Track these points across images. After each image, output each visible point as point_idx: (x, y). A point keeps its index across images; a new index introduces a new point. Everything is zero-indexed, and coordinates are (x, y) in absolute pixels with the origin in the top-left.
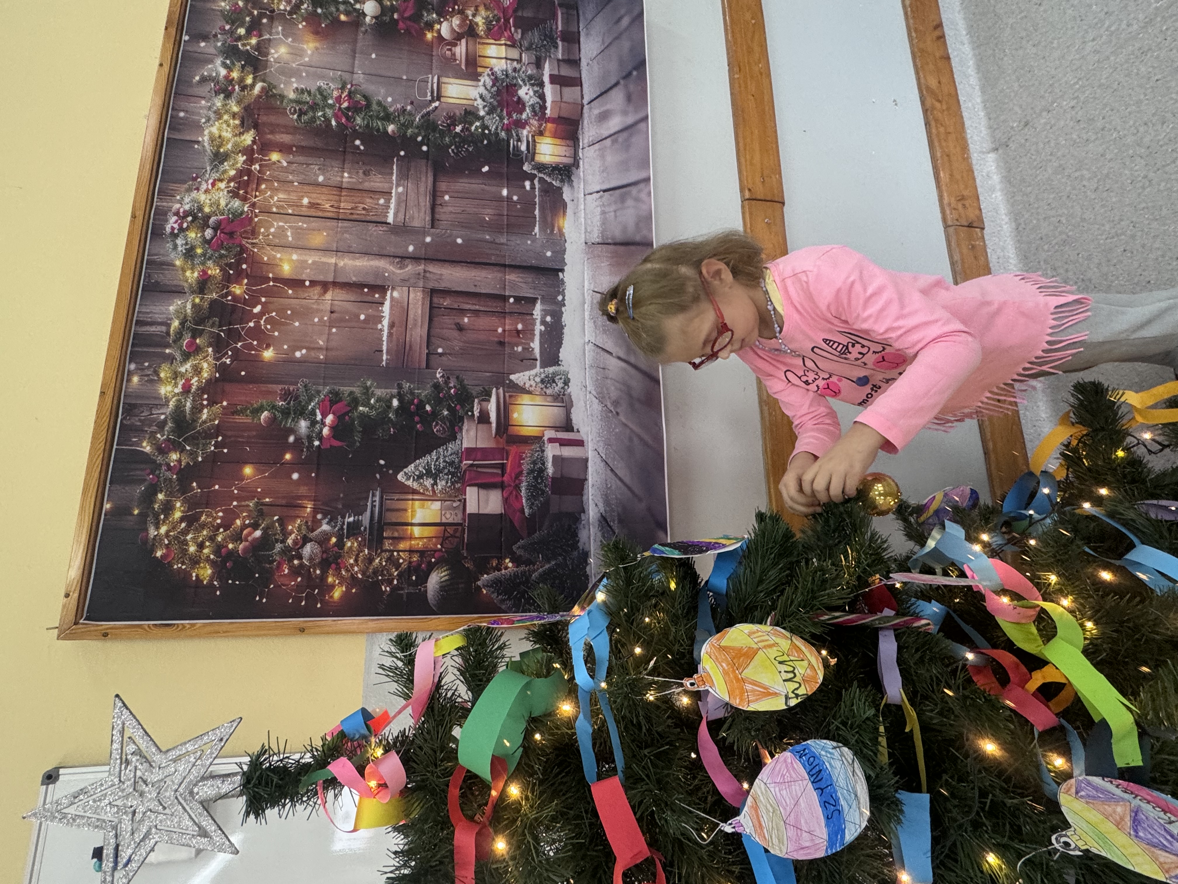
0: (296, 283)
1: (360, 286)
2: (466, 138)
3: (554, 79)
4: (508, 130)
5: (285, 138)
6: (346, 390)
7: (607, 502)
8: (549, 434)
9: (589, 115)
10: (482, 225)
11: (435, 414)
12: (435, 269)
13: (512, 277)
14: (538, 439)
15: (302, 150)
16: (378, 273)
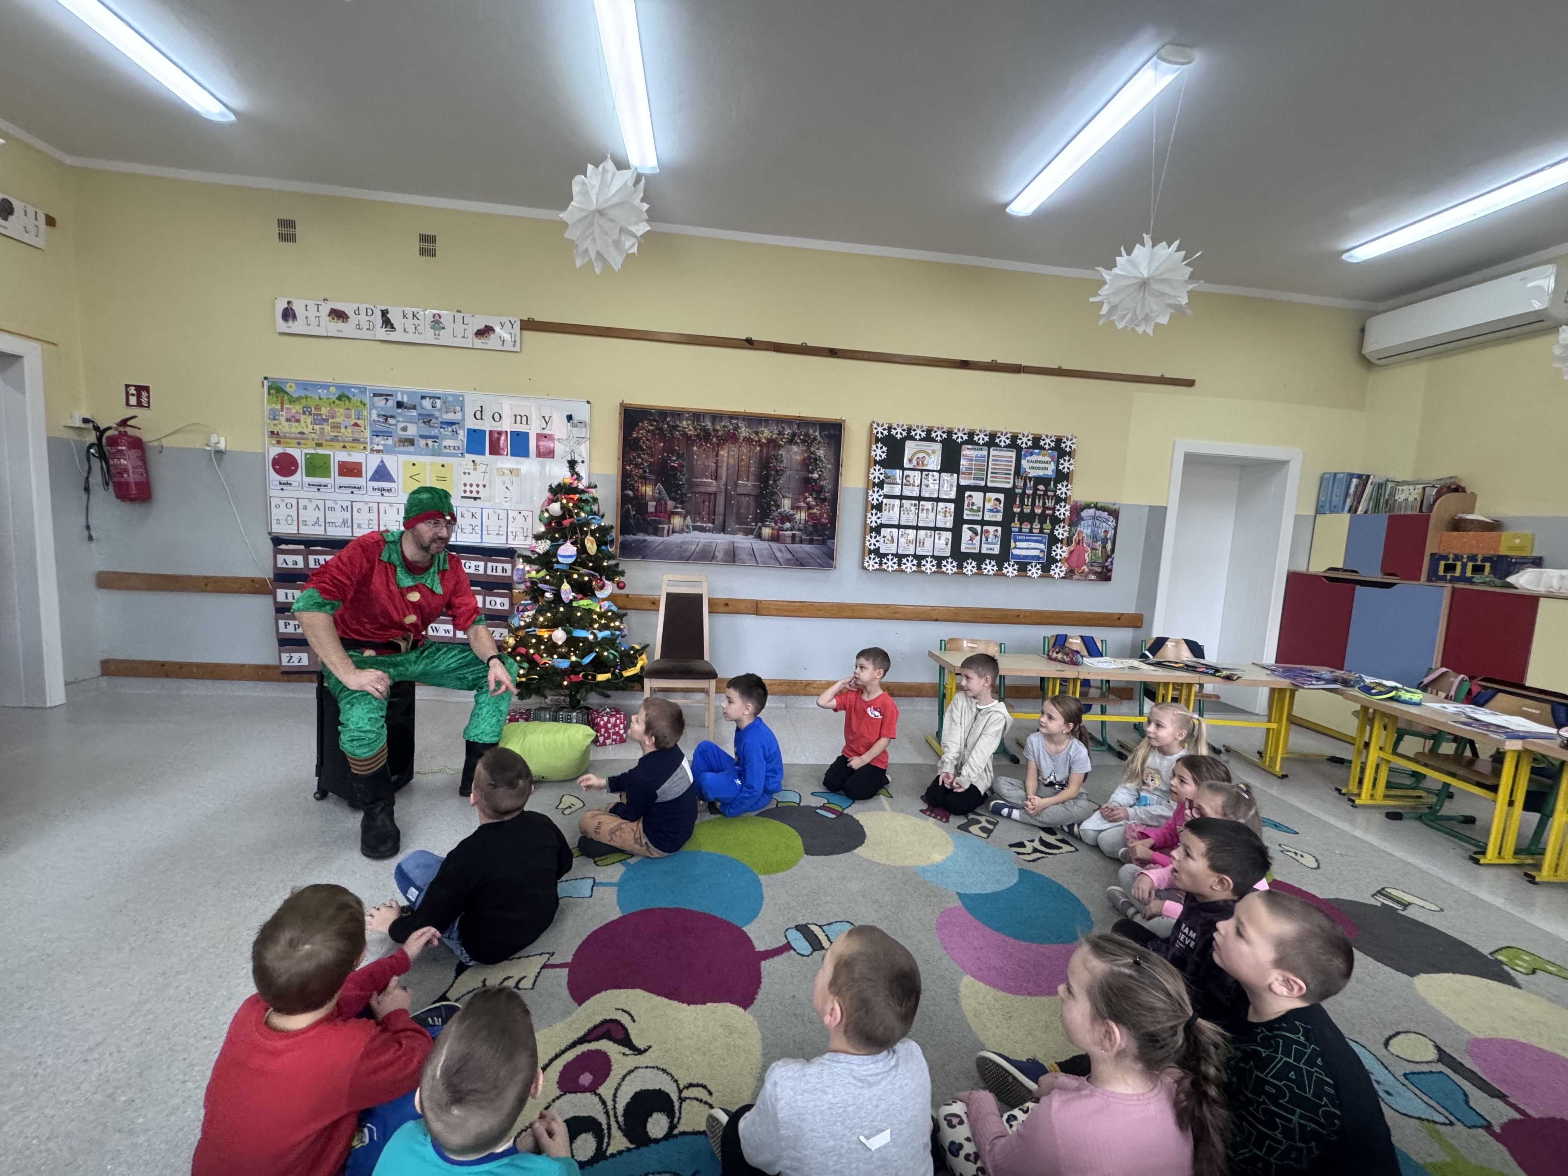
0: (717, 455)
1: (717, 472)
2: (769, 506)
3: (794, 535)
4: (773, 519)
5: (765, 451)
6: (685, 469)
7: (651, 542)
8: (671, 526)
9: (782, 546)
10: (739, 509)
11: (677, 494)
12: (723, 494)
13: (721, 518)
14: (670, 523)
15: (761, 457)
16: (721, 478)
